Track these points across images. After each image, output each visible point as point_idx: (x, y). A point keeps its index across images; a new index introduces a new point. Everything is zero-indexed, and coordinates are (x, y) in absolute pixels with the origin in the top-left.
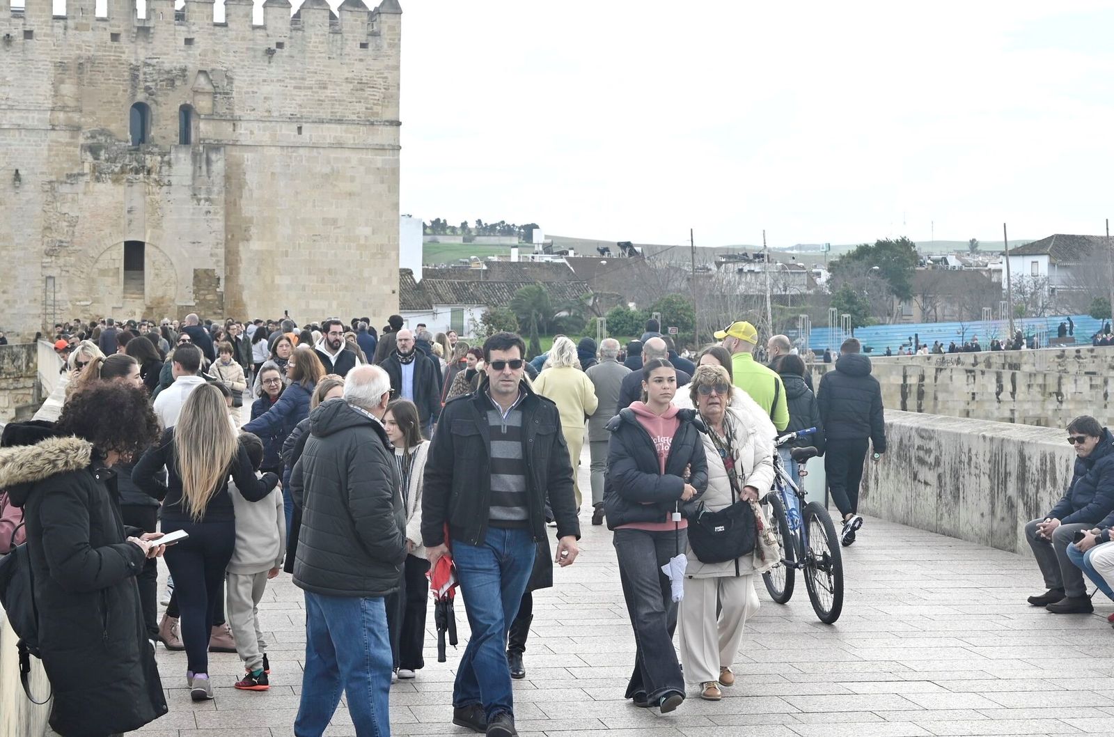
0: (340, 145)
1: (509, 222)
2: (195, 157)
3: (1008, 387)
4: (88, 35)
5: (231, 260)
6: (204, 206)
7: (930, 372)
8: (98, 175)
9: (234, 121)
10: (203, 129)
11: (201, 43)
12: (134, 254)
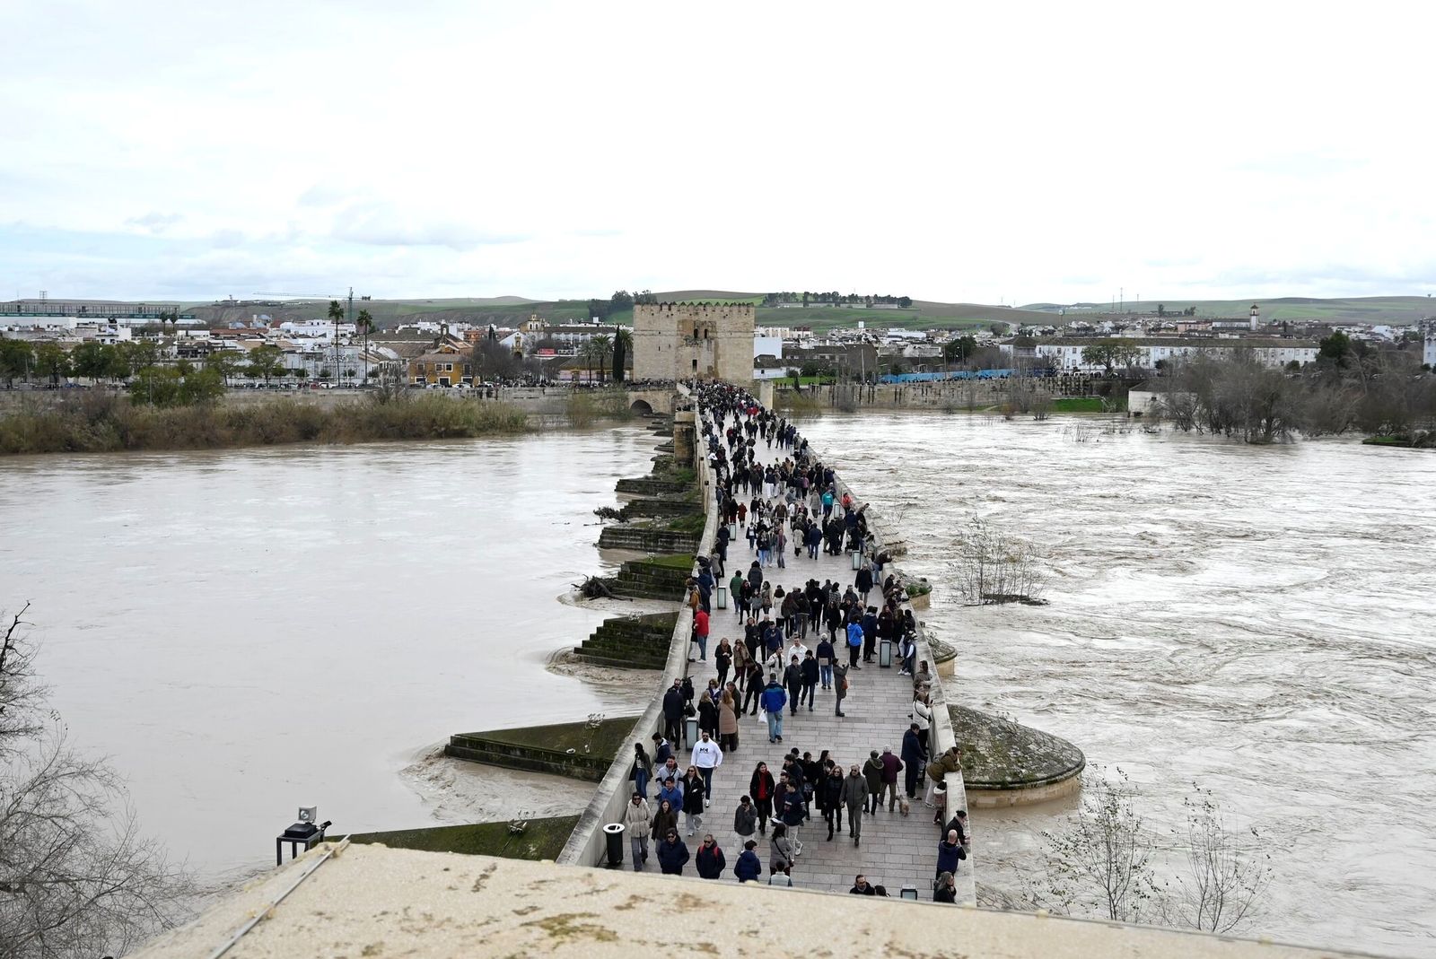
0: (740, 337)
1: (893, 296)
2: (708, 341)
3: (925, 392)
4: (685, 315)
5: (716, 363)
6: (710, 352)
7: (903, 388)
8: (687, 345)
9: (717, 332)
10: (710, 334)
11: (709, 315)
12: (695, 362)
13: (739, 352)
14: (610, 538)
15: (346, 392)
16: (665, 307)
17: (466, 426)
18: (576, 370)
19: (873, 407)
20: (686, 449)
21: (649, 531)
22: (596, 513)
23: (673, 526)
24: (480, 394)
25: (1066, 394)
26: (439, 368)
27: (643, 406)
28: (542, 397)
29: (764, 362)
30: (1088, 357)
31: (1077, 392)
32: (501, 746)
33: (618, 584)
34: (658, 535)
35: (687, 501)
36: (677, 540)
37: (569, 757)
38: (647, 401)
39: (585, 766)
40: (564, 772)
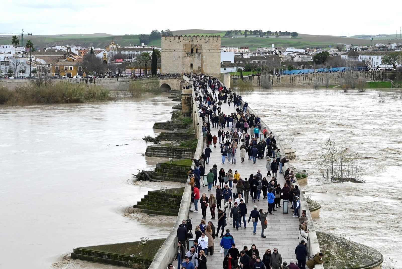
0: (214, 52)
2: (198, 54)
3: (305, 79)
4: (187, 41)
5: (202, 65)
6: (199, 60)
7: (294, 77)
8: (188, 56)
9: (202, 50)
10: (199, 51)
11: (199, 42)
12: (192, 65)
13: (213, 60)
14: (151, 151)
15: (21, 81)
16: (177, 38)
17: (80, 97)
18: (133, 69)
19: (279, 87)
20: (187, 108)
21: (170, 148)
22: (144, 139)
23: (182, 145)
24: (87, 81)
25: (374, 79)
26: (66, 68)
27: (166, 87)
28: (117, 83)
29: (225, 65)
30: (384, 61)
31: (379, 78)
32: (98, 254)
33: (155, 174)
34: (175, 150)
35: (188, 133)
36: (184, 152)
37: (131, 259)
38: (168, 84)
39: (139, 263)
40: (129, 266)
